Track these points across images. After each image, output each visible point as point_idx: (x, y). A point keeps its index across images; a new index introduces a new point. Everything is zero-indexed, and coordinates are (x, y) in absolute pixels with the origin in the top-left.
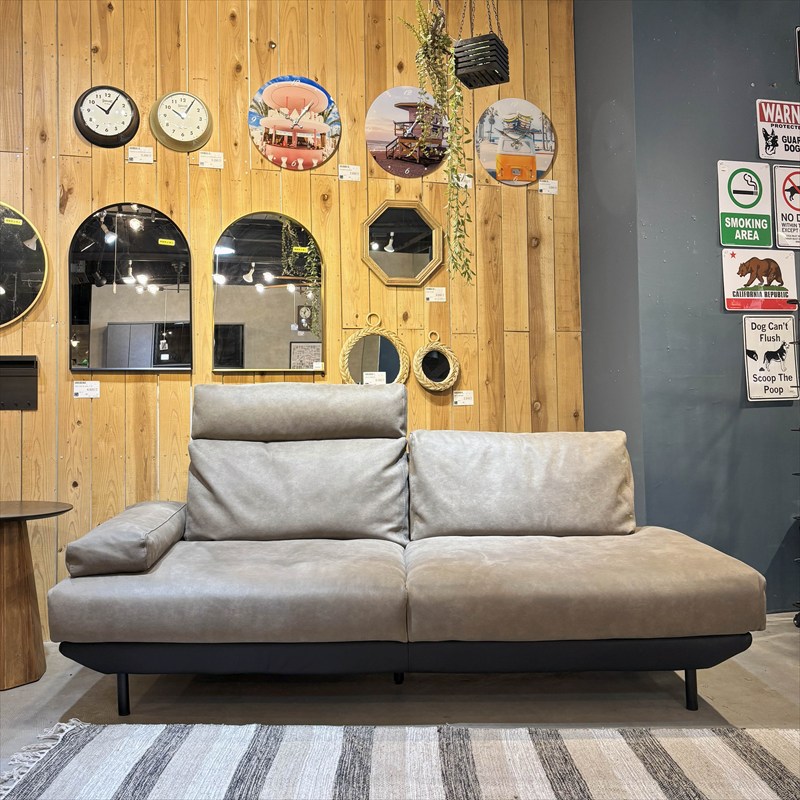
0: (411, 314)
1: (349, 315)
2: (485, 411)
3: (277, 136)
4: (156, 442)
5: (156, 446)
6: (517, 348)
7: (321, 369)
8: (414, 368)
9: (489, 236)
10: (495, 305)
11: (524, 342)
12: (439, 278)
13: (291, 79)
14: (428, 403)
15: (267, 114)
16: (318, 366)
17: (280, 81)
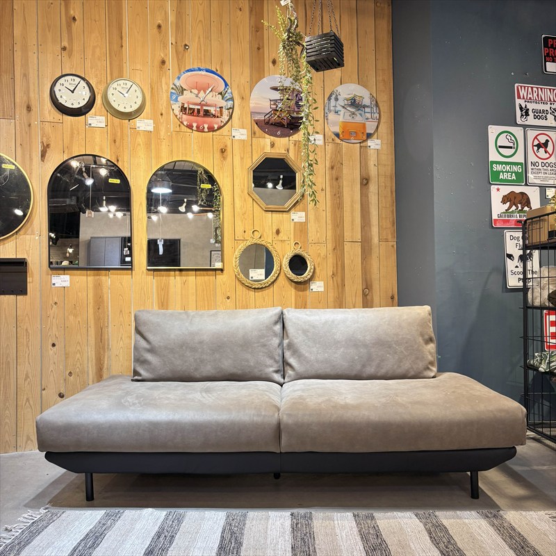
0: (281, 230)
1: (239, 230)
2: (331, 295)
3: (190, 109)
4: (108, 316)
5: (108, 319)
6: (353, 253)
7: (220, 267)
8: (283, 266)
9: (334, 177)
10: (338, 224)
11: (358, 249)
12: (300, 206)
13: (200, 70)
14: (293, 290)
15: (183, 94)
16: (218, 265)
17: (192, 71)
